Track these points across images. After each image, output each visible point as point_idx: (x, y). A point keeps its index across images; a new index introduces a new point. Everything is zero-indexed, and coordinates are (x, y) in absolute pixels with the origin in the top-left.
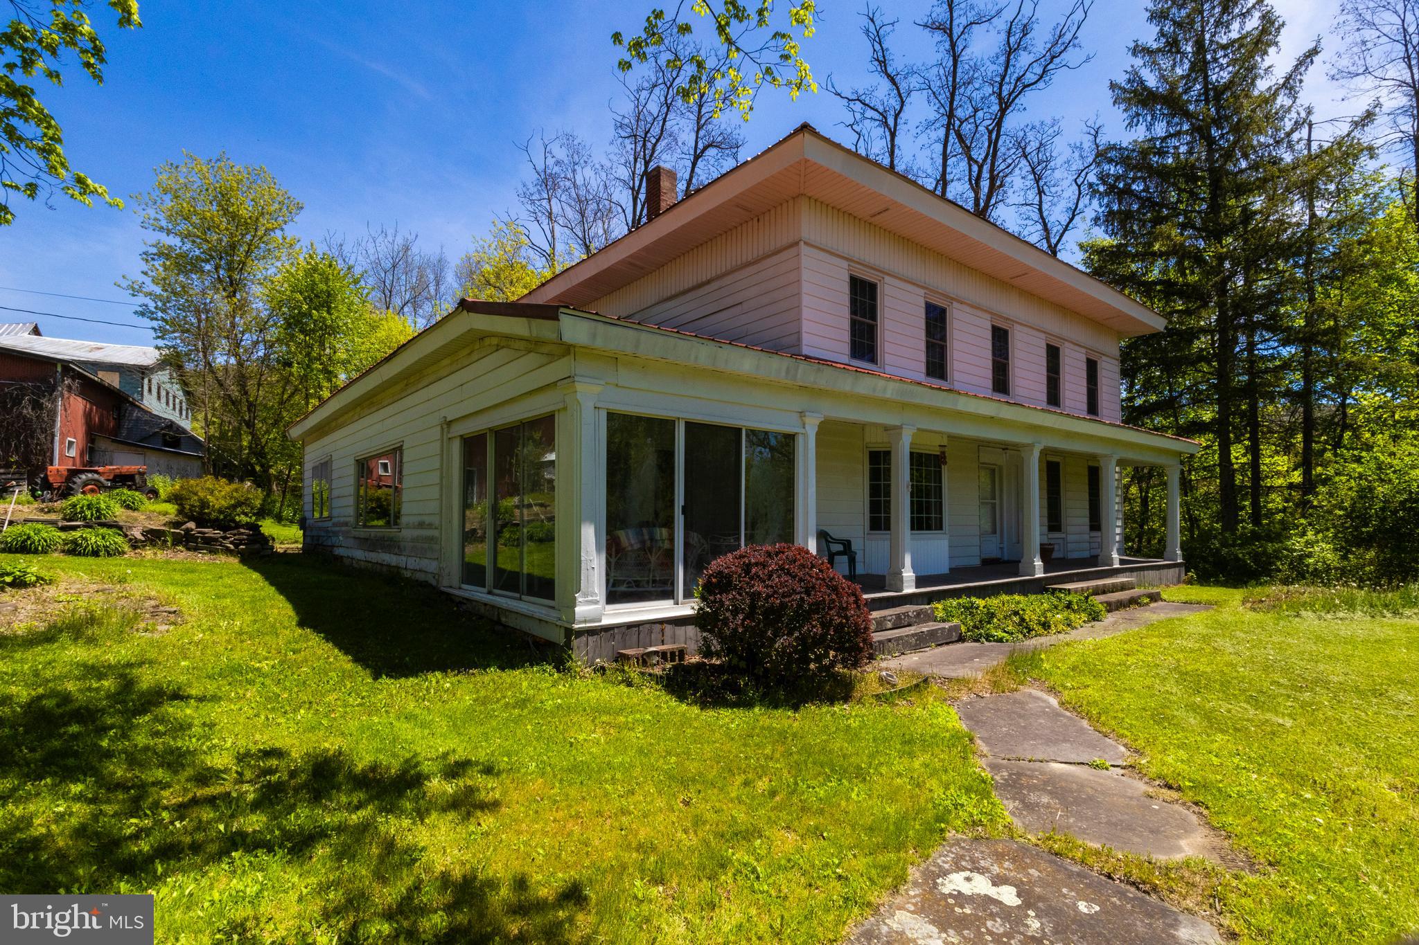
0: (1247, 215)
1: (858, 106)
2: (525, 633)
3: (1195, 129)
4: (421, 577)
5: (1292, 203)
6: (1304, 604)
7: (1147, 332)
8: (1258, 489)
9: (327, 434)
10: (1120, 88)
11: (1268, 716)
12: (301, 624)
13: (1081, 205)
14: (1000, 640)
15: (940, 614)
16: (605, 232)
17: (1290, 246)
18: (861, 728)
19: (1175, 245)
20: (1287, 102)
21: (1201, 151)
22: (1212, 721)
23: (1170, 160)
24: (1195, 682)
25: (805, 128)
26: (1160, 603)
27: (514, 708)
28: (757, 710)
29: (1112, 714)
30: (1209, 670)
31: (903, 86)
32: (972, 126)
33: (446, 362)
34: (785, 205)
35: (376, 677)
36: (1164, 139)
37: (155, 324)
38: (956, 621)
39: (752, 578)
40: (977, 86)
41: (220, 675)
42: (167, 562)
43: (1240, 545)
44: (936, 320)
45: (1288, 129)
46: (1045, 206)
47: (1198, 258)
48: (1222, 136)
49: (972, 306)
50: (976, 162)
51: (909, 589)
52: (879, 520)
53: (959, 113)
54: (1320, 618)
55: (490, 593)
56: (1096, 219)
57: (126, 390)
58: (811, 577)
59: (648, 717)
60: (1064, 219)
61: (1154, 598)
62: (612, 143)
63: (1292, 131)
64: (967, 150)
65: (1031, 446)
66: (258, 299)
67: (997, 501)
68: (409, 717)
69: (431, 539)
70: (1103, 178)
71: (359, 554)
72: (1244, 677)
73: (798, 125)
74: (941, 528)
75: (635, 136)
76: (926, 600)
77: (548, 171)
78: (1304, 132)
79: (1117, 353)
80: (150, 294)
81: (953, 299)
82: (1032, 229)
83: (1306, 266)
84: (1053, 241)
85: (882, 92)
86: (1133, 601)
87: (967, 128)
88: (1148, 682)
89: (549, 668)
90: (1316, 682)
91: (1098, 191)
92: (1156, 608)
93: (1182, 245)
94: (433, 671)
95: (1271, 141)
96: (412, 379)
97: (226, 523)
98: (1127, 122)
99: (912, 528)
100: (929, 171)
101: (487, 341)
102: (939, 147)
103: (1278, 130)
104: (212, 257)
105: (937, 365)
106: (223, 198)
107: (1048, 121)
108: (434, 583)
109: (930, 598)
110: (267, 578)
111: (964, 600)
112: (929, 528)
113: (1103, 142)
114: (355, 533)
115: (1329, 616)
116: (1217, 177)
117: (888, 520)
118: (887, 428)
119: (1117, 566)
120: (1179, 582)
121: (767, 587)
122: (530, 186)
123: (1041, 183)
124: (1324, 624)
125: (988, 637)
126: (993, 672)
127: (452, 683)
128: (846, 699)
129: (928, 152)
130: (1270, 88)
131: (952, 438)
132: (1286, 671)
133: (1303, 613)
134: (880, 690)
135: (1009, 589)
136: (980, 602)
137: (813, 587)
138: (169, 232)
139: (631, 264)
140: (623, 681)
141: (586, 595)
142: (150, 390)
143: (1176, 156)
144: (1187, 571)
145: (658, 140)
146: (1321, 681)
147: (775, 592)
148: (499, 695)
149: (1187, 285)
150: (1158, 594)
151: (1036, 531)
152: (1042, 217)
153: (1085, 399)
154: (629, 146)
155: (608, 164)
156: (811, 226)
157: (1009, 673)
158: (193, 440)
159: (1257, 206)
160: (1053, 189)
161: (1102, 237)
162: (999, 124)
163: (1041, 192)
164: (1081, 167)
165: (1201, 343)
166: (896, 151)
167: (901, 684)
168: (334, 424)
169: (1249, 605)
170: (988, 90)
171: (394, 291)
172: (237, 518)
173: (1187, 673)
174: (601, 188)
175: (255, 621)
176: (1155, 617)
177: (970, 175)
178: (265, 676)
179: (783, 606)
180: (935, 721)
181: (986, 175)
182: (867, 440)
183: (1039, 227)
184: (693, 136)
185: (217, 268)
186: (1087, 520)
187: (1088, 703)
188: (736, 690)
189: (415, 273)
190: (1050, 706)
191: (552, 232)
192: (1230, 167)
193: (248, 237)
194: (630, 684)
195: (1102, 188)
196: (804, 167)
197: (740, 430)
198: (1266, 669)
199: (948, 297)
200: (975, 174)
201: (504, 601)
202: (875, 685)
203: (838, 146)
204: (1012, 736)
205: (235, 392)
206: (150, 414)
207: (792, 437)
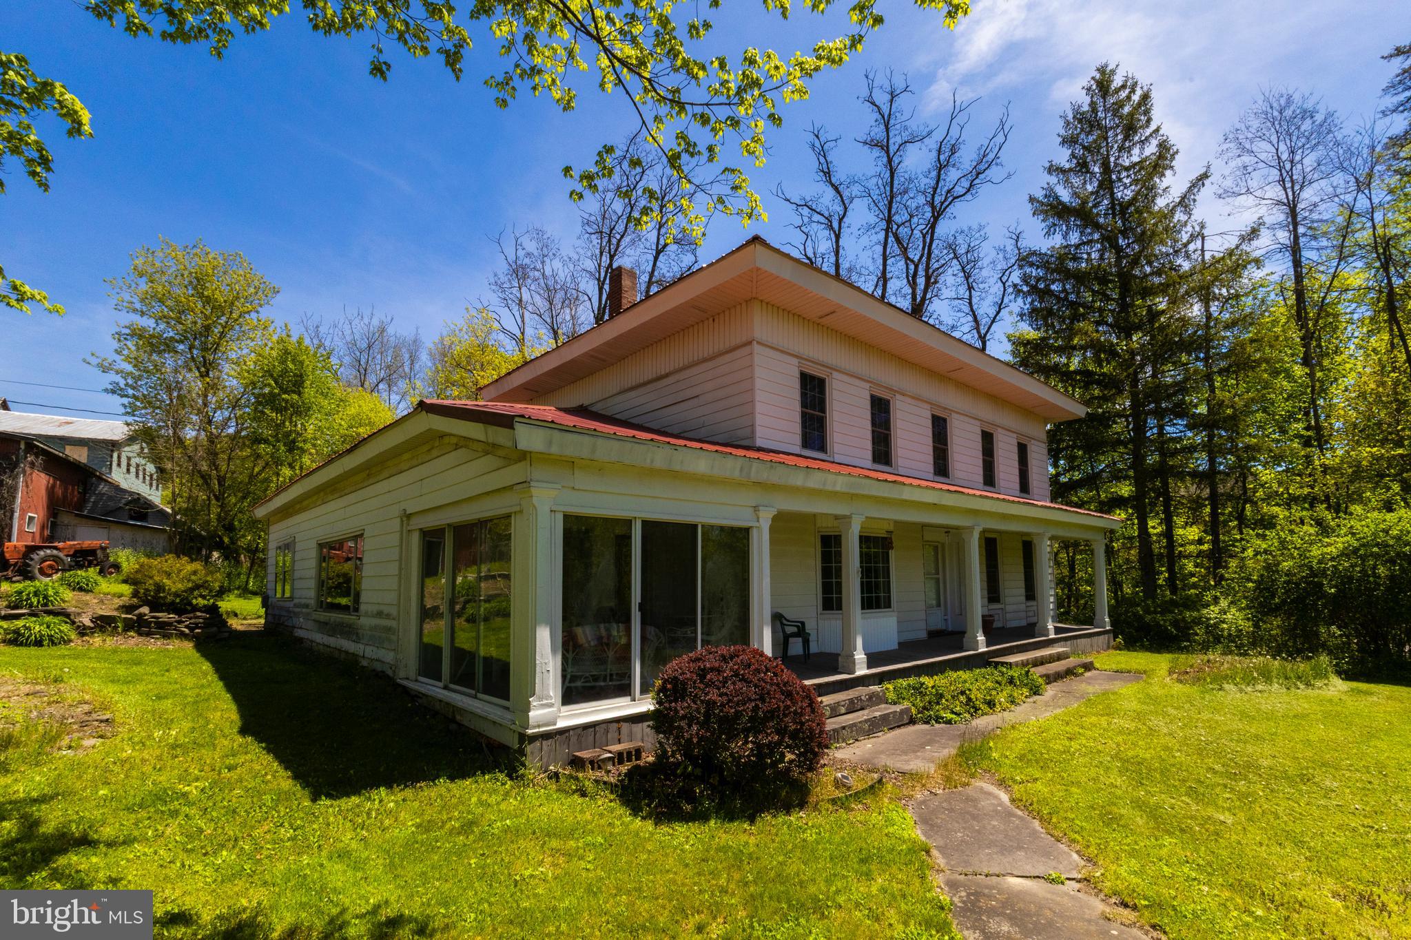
0: (1154, 315)
1: (806, 211)
2: (480, 734)
3: (1104, 238)
4: (378, 667)
5: (1192, 305)
6: (1226, 677)
7: (1071, 418)
8: (1172, 556)
9: (291, 515)
10: (1038, 202)
11: (1210, 811)
12: (243, 731)
13: (1006, 300)
14: (949, 722)
15: (891, 696)
16: (573, 317)
17: (1192, 343)
18: (818, 843)
19: (1092, 340)
20: (1184, 218)
21: (1110, 257)
22: (1159, 821)
23: (1084, 265)
24: (1137, 770)
25: (756, 239)
26: (1094, 672)
27: (459, 833)
28: (712, 822)
29: (1062, 814)
30: (1147, 756)
31: (846, 194)
32: (908, 230)
33: (406, 456)
34: (739, 307)
35: (314, 799)
36: (1077, 246)
37: (125, 401)
38: (906, 704)
39: (707, 685)
40: (912, 195)
41: (141, 806)
42: (115, 651)
43: (1160, 613)
44: (880, 409)
45: (1185, 241)
46: (974, 301)
47: (1112, 353)
48: (1128, 245)
49: (913, 398)
50: (912, 261)
51: (862, 671)
52: (831, 600)
53: (896, 218)
54: (1241, 691)
55: (446, 688)
56: (1021, 315)
57: (93, 465)
58: (766, 683)
59: (600, 840)
60: (992, 312)
61: (1088, 667)
62: (579, 238)
63: (1189, 242)
64: (904, 251)
65: (971, 528)
66: (231, 379)
67: (941, 576)
68: (343, 855)
69: (389, 630)
70: (1025, 279)
71: (319, 637)
72: (1181, 764)
73: (750, 237)
74: (889, 606)
75: (601, 232)
76: (877, 681)
77: (519, 262)
78: (1199, 243)
79: (1044, 437)
80: (122, 372)
81: (896, 391)
82: (963, 320)
83: (1206, 359)
84: (983, 332)
85: (827, 201)
86: (1070, 672)
87: (904, 231)
88: (1093, 773)
89: (501, 776)
90: (1248, 766)
91: (1022, 291)
92: (1090, 678)
93: (1098, 340)
94: (378, 787)
95: (1171, 251)
96: (373, 471)
97: (182, 606)
98: (1045, 231)
99: (863, 608)
100: (871, 269)
101: (446, 440)
102: (879, 249)
103: (1176, 241)
104: (186, 338)
105: (882, 452)
106: (199, 283)
107: (975, 227)
108: (390, 673)
109: (881, 678)
110: (217, 671)
111: (912, 680)
112: (878, 607)
113: (1024, 245)
114: (316, 616)
115: (1249, 689)
116: (1125, 280)
117: (840, 600)
118: (837, 517)
119: (1052, 636)
120: (1108, 648)
121: (721, 695)
122: (501, 276)
123: (971, 280)
124: (1246, 698)
125: (938, 719)
126: (946, 765)
127: (396, 802)
128: (802, 805)
129: (869, 253)
130: (1168, 204)
131: (896, 522)
132: (1218, 754)
133: (1226, 686)
134: (838, 794)
135: (955, 665)
136: (928, 681)
137: (768, 693)
138: (143, 314)
139: (592, 356)
140: (576, 791)
141: (540, 699)
142: (119, 465)
143: (1089, 260)
144: (1115, 637)
145: (622, 237)
146: (1251, 766)
147: (730, 701)
148: (445, 817)
149: (1104, 374)
150: (1092, 663)
151: (978, 605)
152: (972, 310)
153: (1017, 479)
154: (595, 240)
155: (576, 257)
156: (762, 326)
157: (960, 765)
158: (162, 513)
159: (1162, 307)
160: (981, 286)
161: (1028, 331)
162: (933, 227)
163: (970, 288)
164: (1006, 267)
165: (1118, 427)
166: (841, 251)
167: (857, 784)
168: (298, 506)
169: (1175, 676)
170: (921, 200)
171: (369, 371)
172: (194, 602)
173: (1127, 761)
174: (569, 279)
175: (193, 729)
176: (1090, 689)
177: (907, 272)
178: (190, 804)
179: (738, 715)
180: (891, 830)
181: (921, 272)
182: (819, 525)
183: (970, 318)
184: (655, 233)
185: (191, 348)
186: (1023, 591)
187: (1038, 801)
188: (691, 799)
189: (390, 352)
190: (1001, 804)
191: (522, 317)
192: (1137, 272)
193: (223, 320)
194: (584, 795)
195: (1025, 289)
196: (756, 274)
197: (696, 526)
198: (1200, 752)
199: (892, 390)
200: (911, 272)
201: (460, 699)
202: (831, 788)
203: (787, 256)
204: (967, 843)
205: (204, 467)
206: (117, 488)
207: (747, 531)
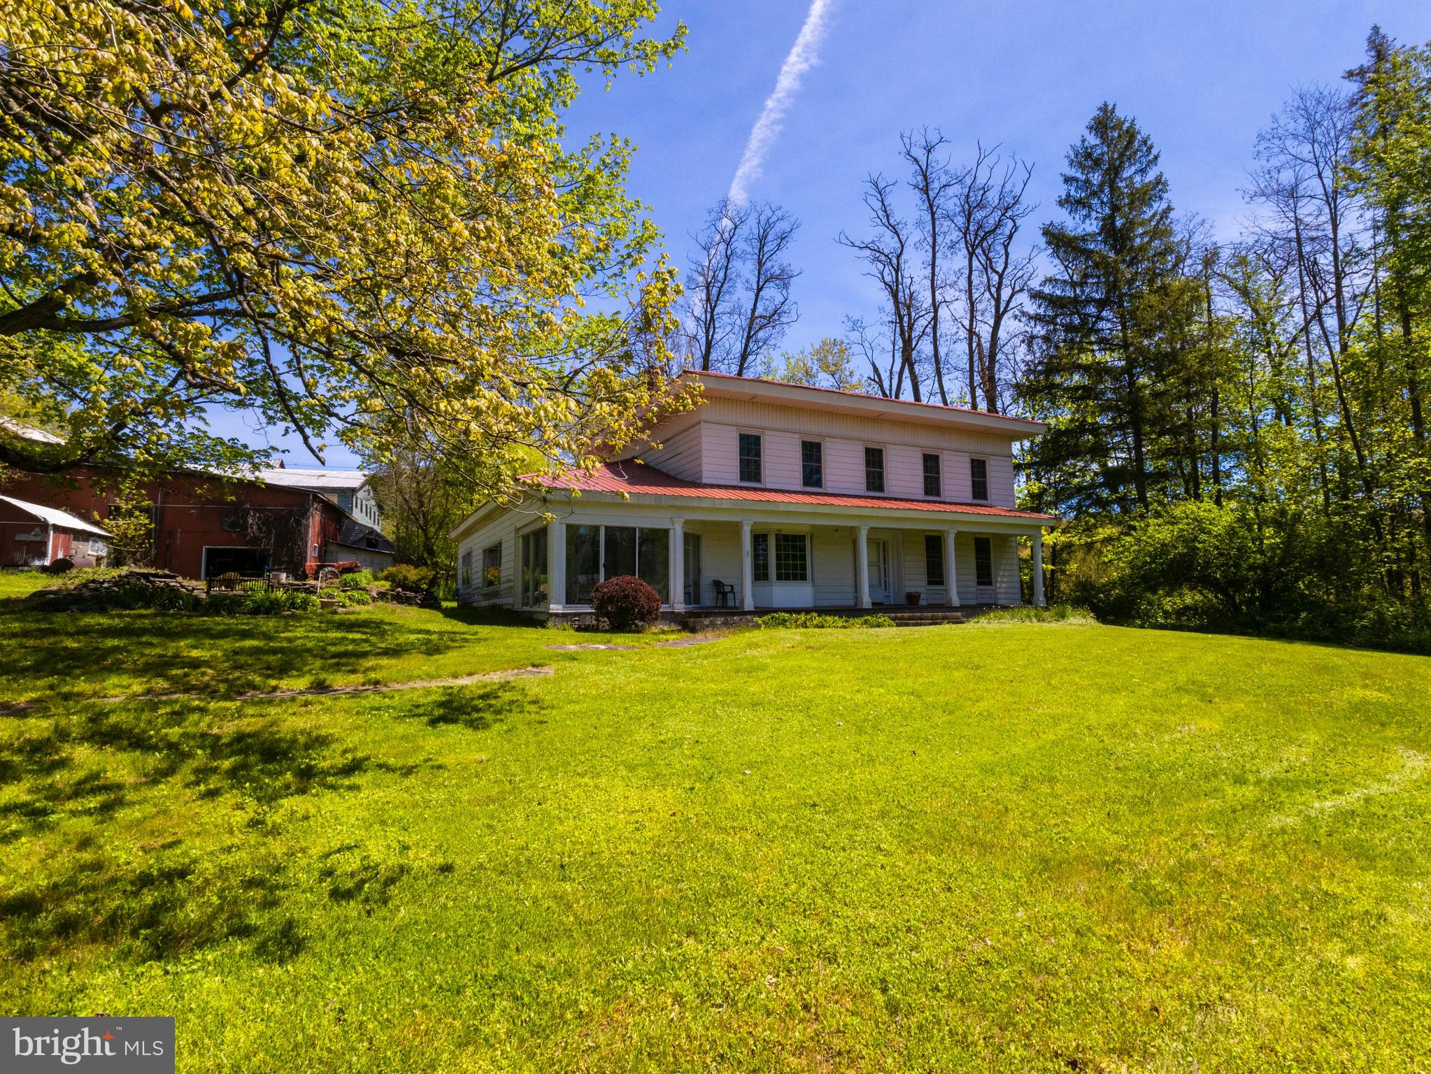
9: (469, 535)
31: (902, 233)
49: (843, 439)
50: (996, 272)
52: (760, 574)
55: (531, 607)
57: (343, 506)
69: (510, 588)
71: (484, 603)
74: (805, 580)
81: (825, 436)
99: (780, 580)
112: (795, 579)
114: (482, 592)
131: (814, 526)
142: (356, 506)
153: (968, 489)
156: (707, 412)
158: (387, 543)
168: (473, 529)
172: (421, 587)
186: (972, 577)
197: (637, 529)
199: (821, 436)
205: (415, 506)
206: (356, 523)
207: (666, 531)
